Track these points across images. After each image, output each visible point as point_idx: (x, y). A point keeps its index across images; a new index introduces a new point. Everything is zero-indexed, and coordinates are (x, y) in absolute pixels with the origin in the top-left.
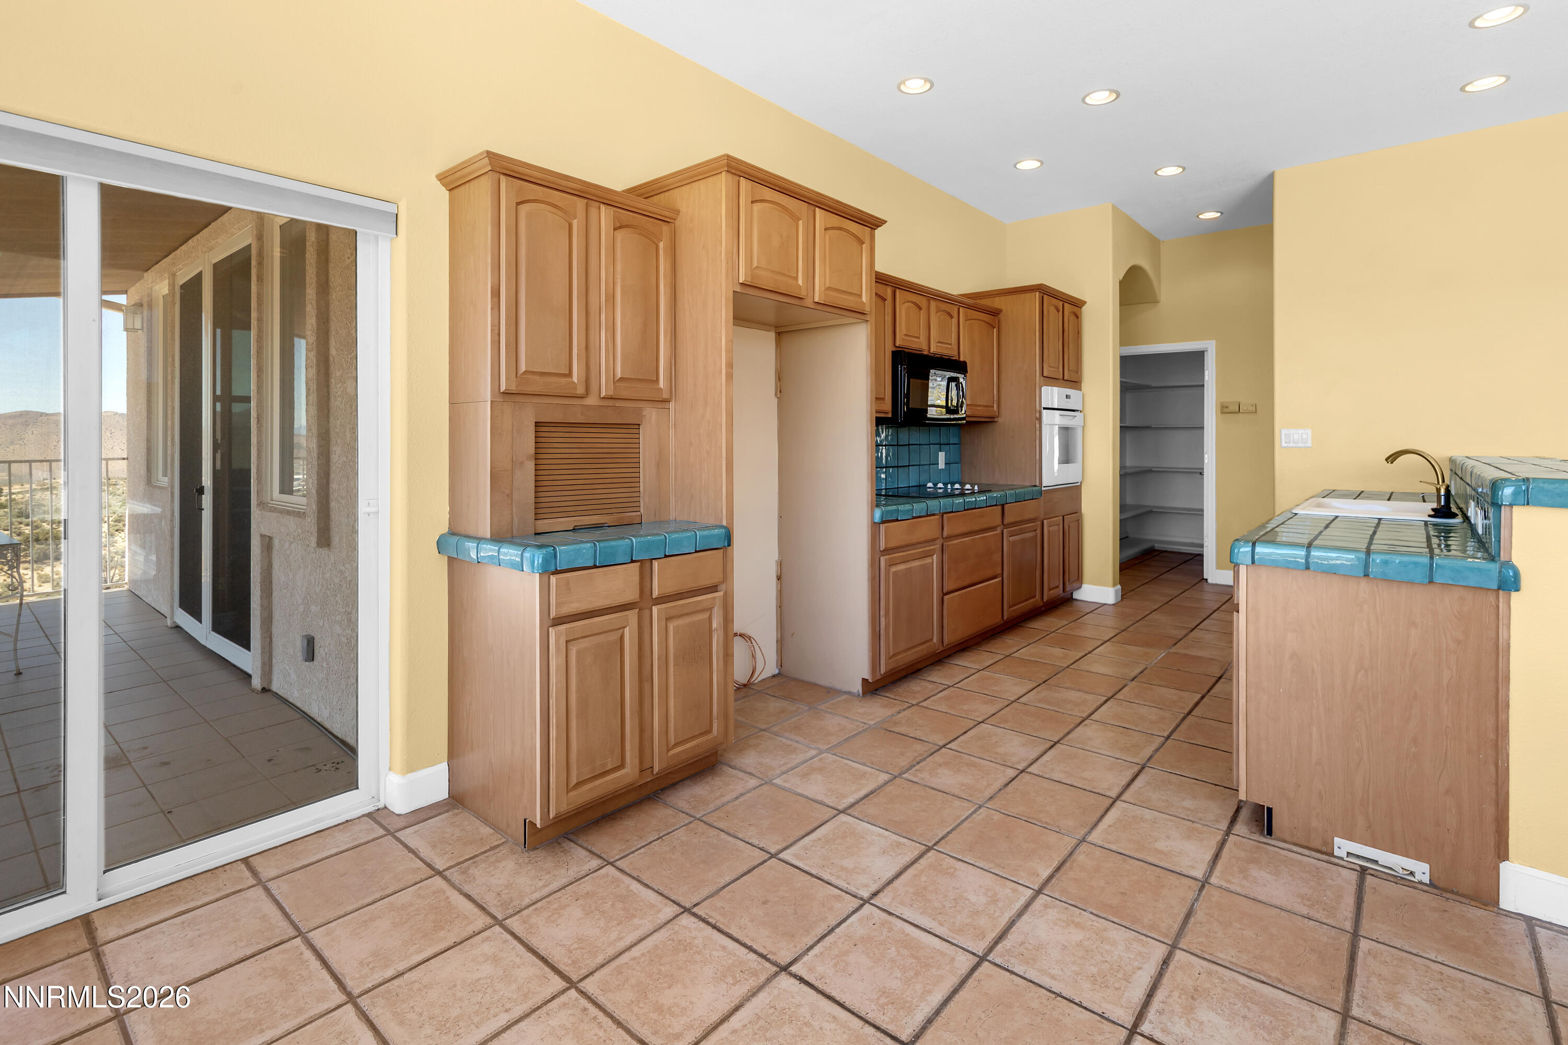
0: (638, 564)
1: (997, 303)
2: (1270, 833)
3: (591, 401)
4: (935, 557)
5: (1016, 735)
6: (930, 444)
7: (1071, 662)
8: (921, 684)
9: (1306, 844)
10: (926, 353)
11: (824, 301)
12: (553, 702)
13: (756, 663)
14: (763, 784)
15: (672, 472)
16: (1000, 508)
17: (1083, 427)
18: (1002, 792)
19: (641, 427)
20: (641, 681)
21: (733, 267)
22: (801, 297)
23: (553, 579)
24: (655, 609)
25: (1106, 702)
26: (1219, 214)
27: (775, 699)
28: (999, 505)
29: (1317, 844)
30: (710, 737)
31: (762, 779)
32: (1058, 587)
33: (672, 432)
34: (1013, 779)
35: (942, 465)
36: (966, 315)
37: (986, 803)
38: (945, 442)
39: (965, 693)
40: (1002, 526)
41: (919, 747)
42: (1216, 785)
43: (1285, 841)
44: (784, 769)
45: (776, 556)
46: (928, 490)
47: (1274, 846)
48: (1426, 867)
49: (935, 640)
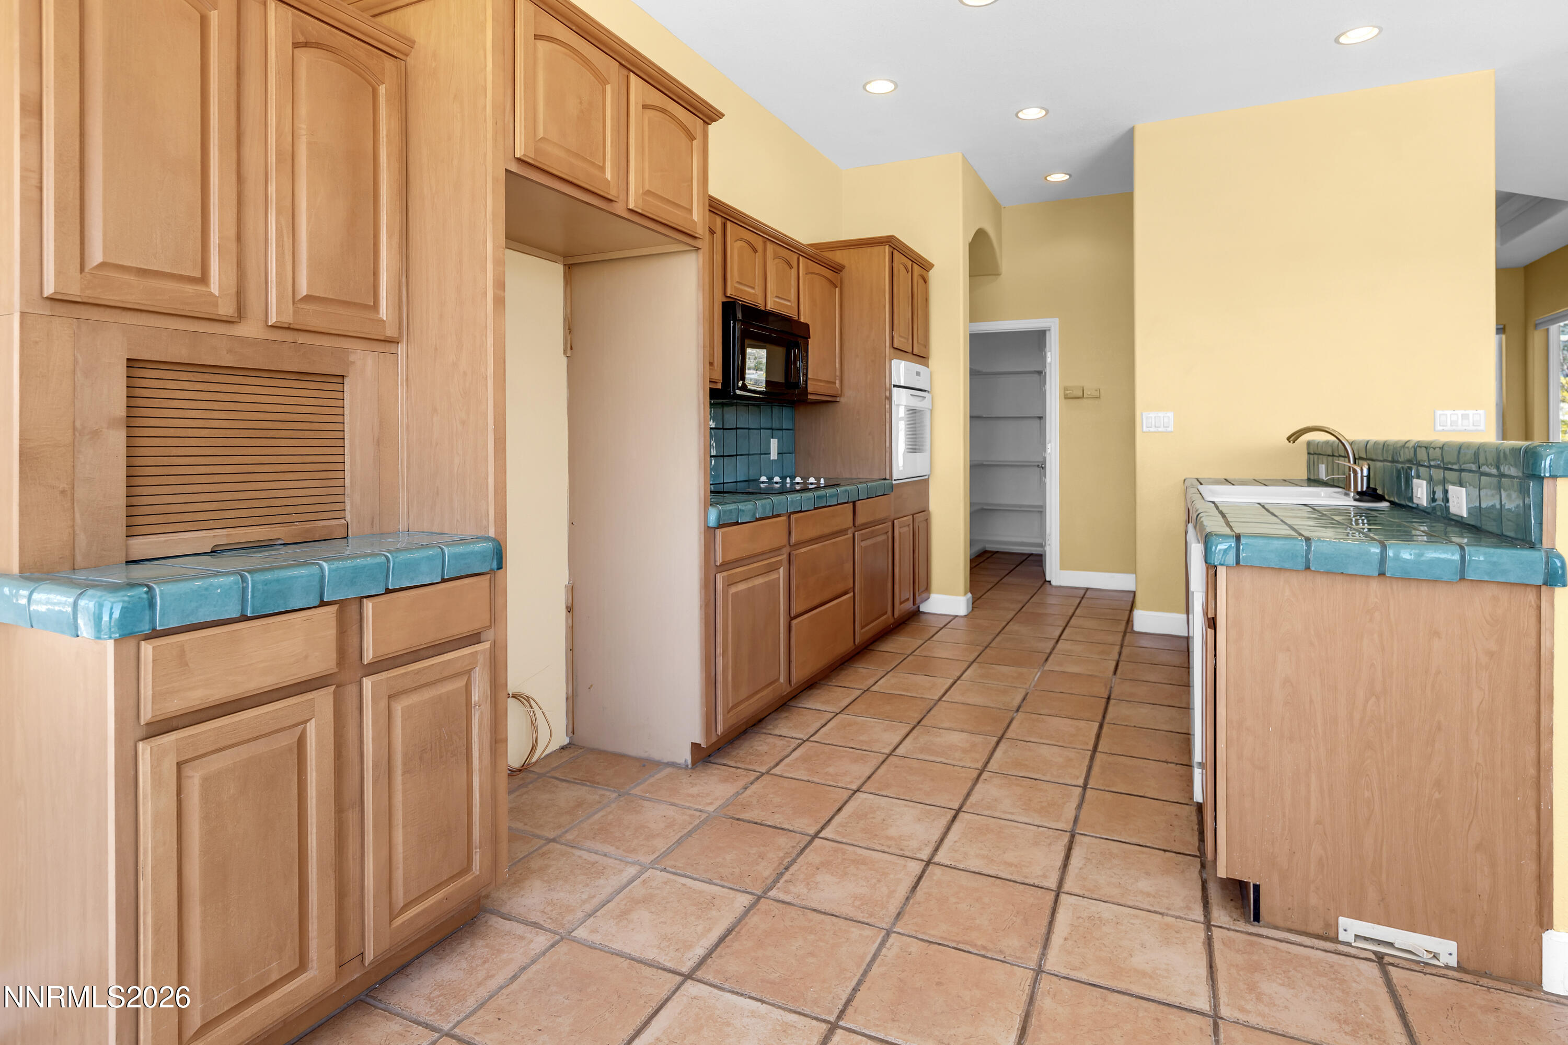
0: (334, 608)
1: (839, 257)
2: (1257, 918)
3: (249, 329)
4: (781, 570)
5: (906, 806)
6: (760, 429)
7: (942, 691)
8: (767, 741)
9: (1303, 928)
10: (763, 308)
11: (642, 210)
12: (145, 884)
13: (537, 733)
14: (557, 943)
15: (403, 455)
16: (851, 505)
17: (931, 410)
18: (911, 901)
19: (346, 381)
20: (340, 810)
21: (507, 132)
22: (609, 197)
23: (147, 649)
24: (367, 683)
25: (998, 743)
26: (1067, 177)
27: (564, 784)
28: (851, 502)
29: (1317, 928)
30: (468, 878)
31: (555, 933)
32: (908, 599)
33: (402, 392)
34: (920, 878)
35: (774, 455)
36: (807, 267)
37: (894, 924)
38: (778, 426)
39: (827, 748)
40: (853, 529)
41: (783, 841)
42: (1165, 851)
43: (1276, 928)
44: (588, 907)
45: (565, 579)
46: (762, 485)
47: (1267, 937)
48: (1452, 946)
49: (782, 680)
